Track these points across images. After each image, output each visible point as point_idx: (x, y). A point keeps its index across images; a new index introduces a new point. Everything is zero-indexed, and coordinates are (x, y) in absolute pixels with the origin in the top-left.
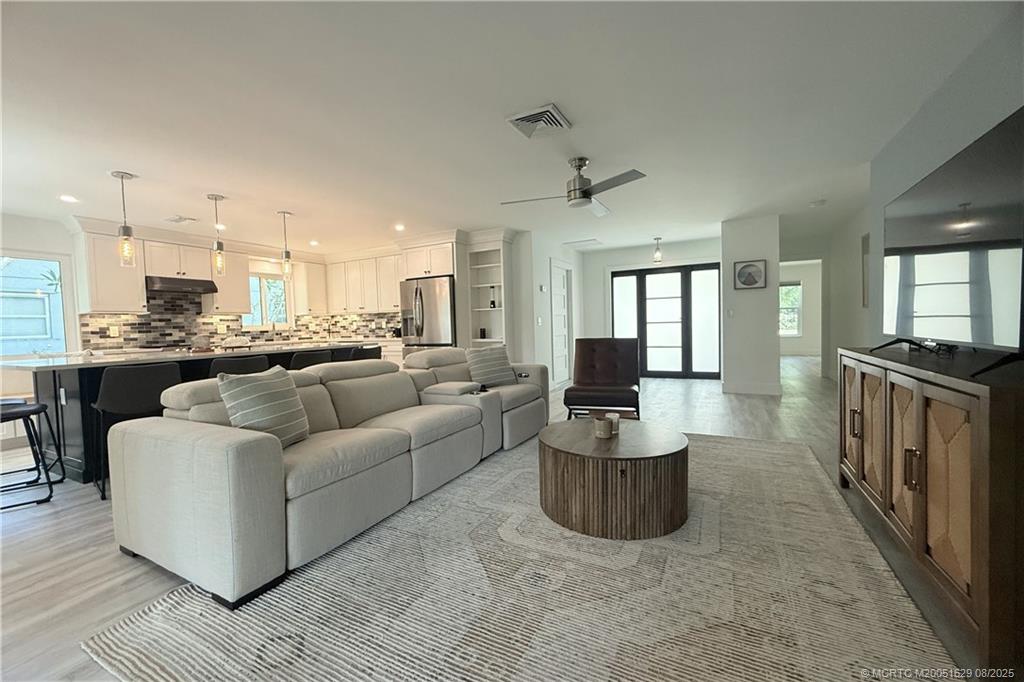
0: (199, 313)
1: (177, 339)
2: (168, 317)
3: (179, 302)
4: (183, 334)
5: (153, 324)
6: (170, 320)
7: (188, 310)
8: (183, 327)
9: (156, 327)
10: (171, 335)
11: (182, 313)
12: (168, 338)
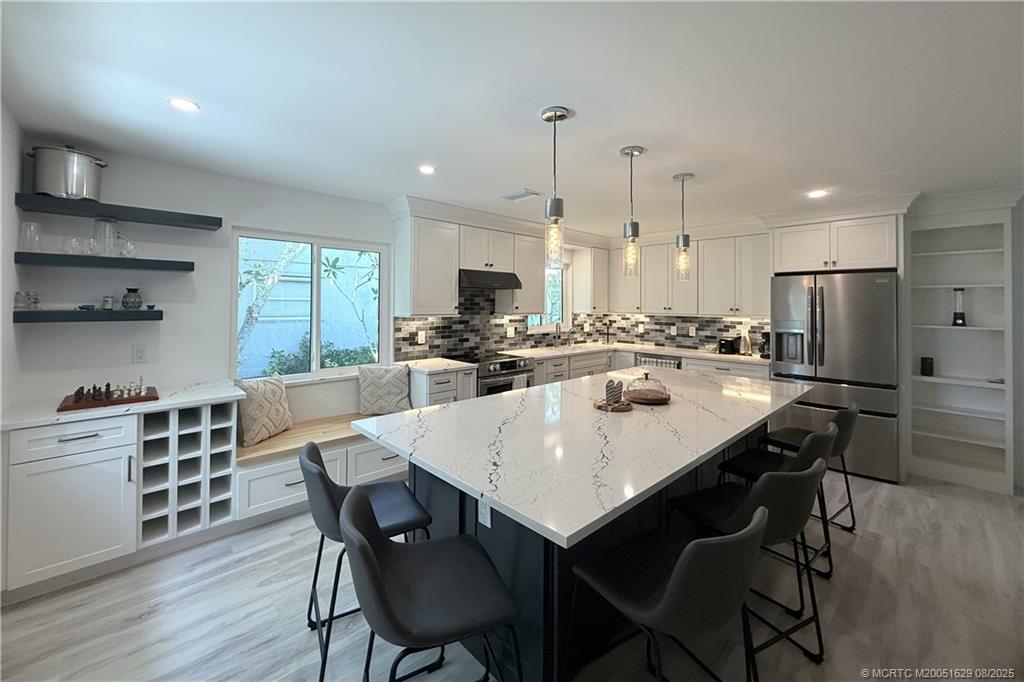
0: (492, 313)
1: (473, 345)
2: (466, 318)
3: (477, 300)
4: (478, 339)
5: (454, 327)
6: (468, 322)
7: (483, 309)
8: (478, 330)
9: (456, 331)
10: (467, 340)
11: (478, 314)
12: (466, 345)
